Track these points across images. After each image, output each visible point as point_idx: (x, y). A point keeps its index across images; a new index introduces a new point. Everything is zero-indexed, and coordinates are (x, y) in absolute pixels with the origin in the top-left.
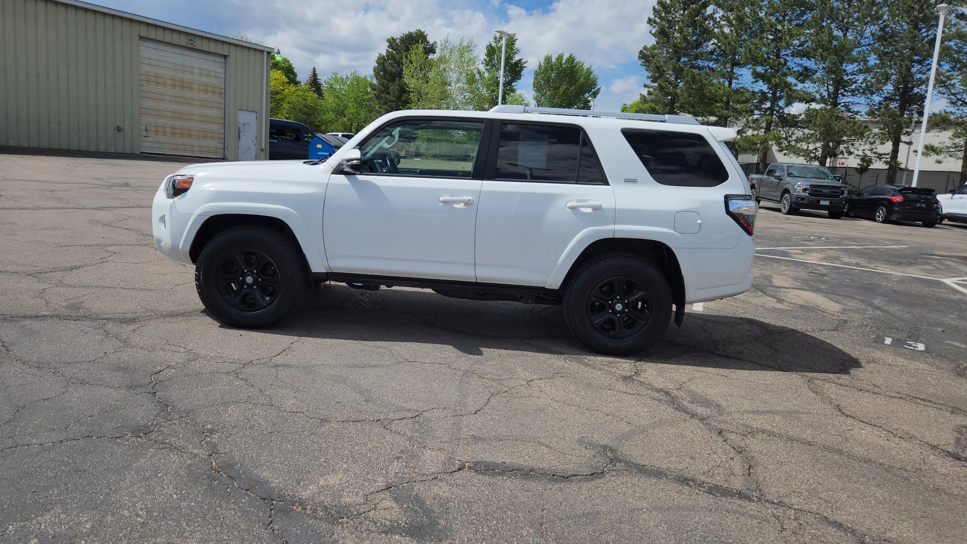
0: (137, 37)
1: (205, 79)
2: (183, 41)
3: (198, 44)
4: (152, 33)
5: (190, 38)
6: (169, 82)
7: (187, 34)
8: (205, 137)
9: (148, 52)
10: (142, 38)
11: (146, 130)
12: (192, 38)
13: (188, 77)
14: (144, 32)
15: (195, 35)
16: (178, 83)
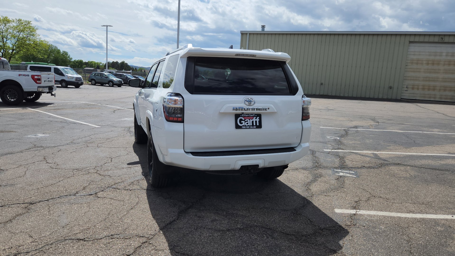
0: (408, 42)
1: (449, 58)
2: (436, 39)
3: (446, 39)
4: (417, 39)
5: (441, 37)
6: (424, 62)
7: (440, 35)
8: (445, 90)
9: (415, 49)
10: (410, 42)
11: (407, 87)
12: (443, 37)
13: (438, 58)
14: (412, 39)
15: (445, 35)
16: (430, 62)
